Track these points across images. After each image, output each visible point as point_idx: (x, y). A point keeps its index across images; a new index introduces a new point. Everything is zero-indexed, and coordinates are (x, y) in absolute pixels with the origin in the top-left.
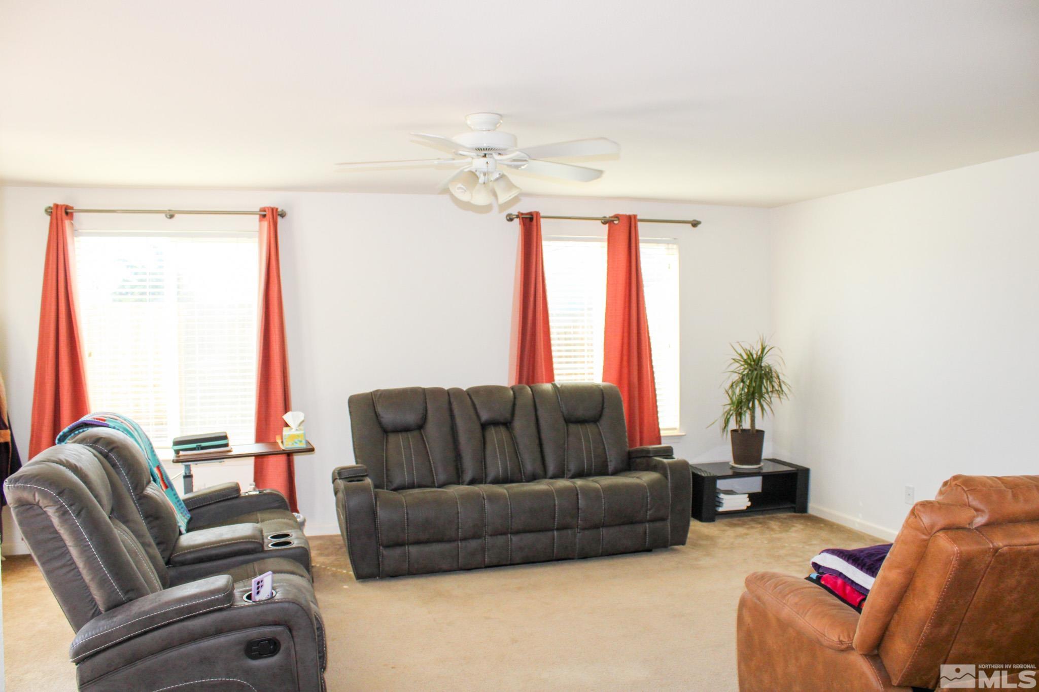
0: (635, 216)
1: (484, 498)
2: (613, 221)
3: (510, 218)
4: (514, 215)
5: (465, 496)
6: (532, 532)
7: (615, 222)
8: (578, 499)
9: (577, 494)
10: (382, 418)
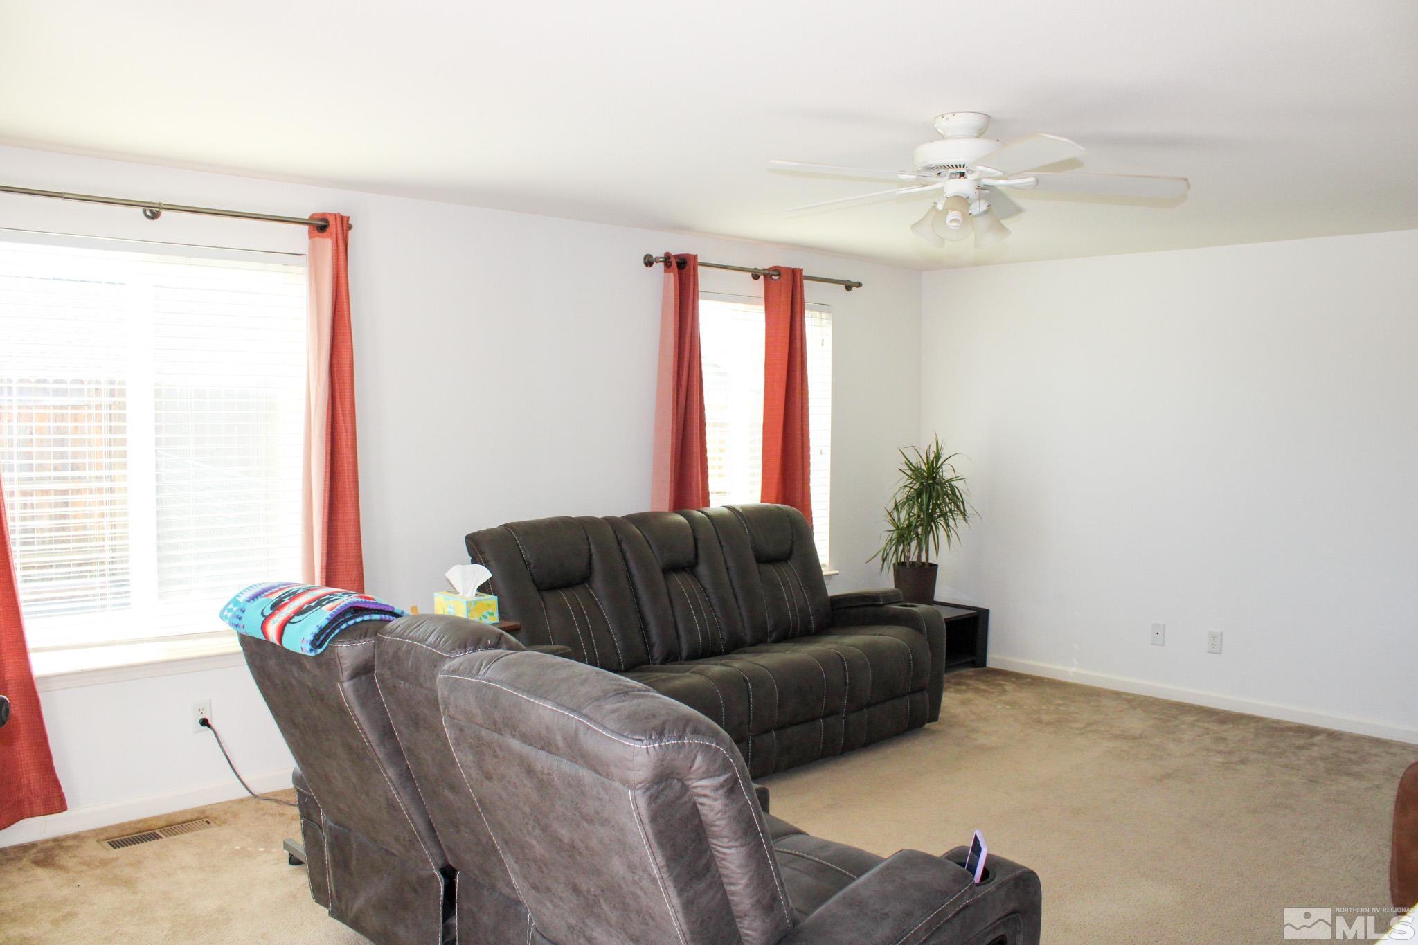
1: (745, 681)
2: (771, 276)
3: (646, 261)
4: (654, 257)
5: (722, 680)
6: (797, 724)
7: (774, 277)
8: (845, 671)
9: (843, 664)
10: (534, 568)
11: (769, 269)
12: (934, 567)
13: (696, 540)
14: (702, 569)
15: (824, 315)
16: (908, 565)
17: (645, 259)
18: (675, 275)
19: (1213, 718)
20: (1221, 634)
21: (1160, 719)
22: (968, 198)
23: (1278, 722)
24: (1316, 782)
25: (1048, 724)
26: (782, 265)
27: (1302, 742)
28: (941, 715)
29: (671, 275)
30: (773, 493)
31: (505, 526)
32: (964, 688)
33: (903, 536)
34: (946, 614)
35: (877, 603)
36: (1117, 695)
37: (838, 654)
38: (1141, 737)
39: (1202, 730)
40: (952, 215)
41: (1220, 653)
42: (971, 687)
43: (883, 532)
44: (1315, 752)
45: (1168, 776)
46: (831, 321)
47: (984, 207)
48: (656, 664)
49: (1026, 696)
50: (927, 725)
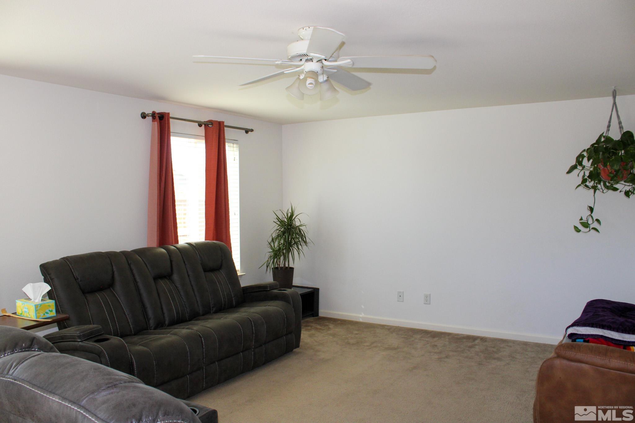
0: (223, 122)
1: (200, 337)
2: (208, 125)
3: (142, 116)
4: (146, 113)
5: (188, 338)
6: (229, 357)
7: (209, 126)
8: (252, 327)
9: (252, 323)
10: (81, 281)
11: (206, 122)
12: (292, 269)
13: (171, 261)
14: (175, 277)
15: (235, 145)
16: (279, 269)
17: (142, 114)
18: (158, 123)
19: (429, 335)
20: (430, 295)
21: (405, 338)
22: (317, 72)
23: (458, 335)
24: (482, 364)
25: (353, 344)
26: (214, 119)
27: (470, 344)
28: (301, 344)
29: (156, 123)
30: (211, 235)
31: (63, 258)
32: (309, 328)
33: (277, 254)
34: (301, 291)
35: (266, 289)
36: (383, 327)
37: (248, 318)
38: (398, 348)
39: (425, 342)
40: (309, 81)
41: (430, 304)
42: (313, 327)
43: (267, 252)
44: (477, 348)
45: (415, 368)
46: (238, 149)
47: (325, 78)
48: (151, 329)
49: (339, 330)
50: (294, 350)
